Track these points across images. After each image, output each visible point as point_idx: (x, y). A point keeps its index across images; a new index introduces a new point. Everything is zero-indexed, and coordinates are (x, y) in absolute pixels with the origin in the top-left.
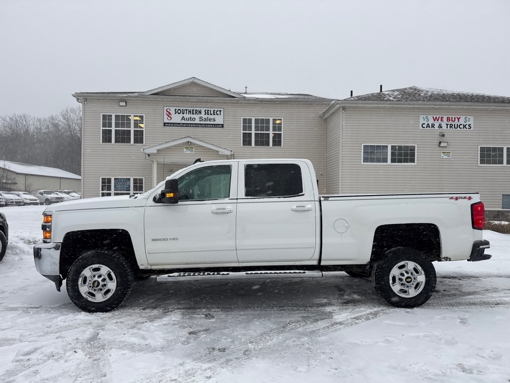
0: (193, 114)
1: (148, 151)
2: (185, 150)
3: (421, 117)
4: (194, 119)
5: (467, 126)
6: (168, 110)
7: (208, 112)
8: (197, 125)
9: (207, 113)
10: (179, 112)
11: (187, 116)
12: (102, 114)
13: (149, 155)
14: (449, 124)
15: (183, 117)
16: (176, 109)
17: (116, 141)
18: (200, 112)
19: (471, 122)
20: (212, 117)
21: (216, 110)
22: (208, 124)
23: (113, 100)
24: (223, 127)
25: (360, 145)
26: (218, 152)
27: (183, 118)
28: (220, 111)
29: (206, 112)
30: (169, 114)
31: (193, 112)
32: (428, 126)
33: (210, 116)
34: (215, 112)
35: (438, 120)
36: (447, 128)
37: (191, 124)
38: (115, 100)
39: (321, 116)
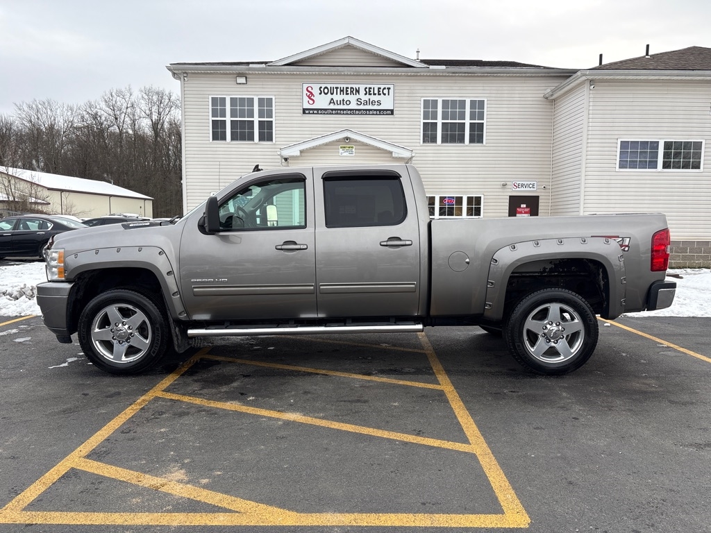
0: (347, 94)
1: (286, 153)
2: (341, 150)
4: (348, 103)
6: (309, 89)
7: (370, 91)
8: (352, 112)
9: (368, 92)
10: (326, 90)
11: (337, 97)
12: (210, 97)
13: (286, 159)
15: (332, 99)
16: (321, 87)
17: (233, 139)
18: (358, 91)
20: (376, 98)
21: (382, 87)
22: (369, 110)
23: (227, 74)
24: (392, 114)
25: (615, 141)
26: (391, 153)
27: (332, 101)
28: (389, 89)
29: (367, 90)
30: (310, 96)
31: (347, 91)
33: (373, 98)
34: (381, 90)
37: (343, 110)
38: (230, 74)
39: (547, 96)
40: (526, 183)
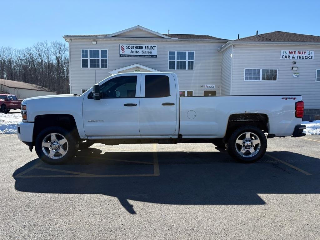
1: (112, 73)
2: (135, 72)
3: (282, 51)
4: (138, 52)
5: (310, 57)
6: (122, 47)
7: (147, 48)
8: (140, 56)
10: (129, 47)
11: (134, 50)
12: (81, 50)
14: (299, 56)
15: (132, 51)
16: (127, 46)
17: (91, 67)
18: (142, 48)
19: (313, 55)
20: (150, 51)
21: (152, 46)
22: (147, 55)
24: (157, 57)
25: (243, 69)
28: (155, 47)
30: (123, 49)
31: (138, 48)
32: (286, 57)
33: (148, 50)
35: (292, 54)
36: (298, 58)
37: (136, 55)
38: (89, 40)
39: (219, 50)
40: (211, 86)
